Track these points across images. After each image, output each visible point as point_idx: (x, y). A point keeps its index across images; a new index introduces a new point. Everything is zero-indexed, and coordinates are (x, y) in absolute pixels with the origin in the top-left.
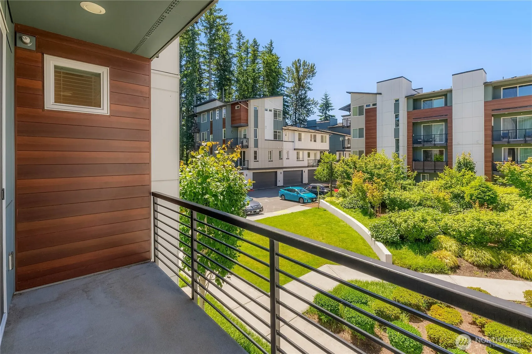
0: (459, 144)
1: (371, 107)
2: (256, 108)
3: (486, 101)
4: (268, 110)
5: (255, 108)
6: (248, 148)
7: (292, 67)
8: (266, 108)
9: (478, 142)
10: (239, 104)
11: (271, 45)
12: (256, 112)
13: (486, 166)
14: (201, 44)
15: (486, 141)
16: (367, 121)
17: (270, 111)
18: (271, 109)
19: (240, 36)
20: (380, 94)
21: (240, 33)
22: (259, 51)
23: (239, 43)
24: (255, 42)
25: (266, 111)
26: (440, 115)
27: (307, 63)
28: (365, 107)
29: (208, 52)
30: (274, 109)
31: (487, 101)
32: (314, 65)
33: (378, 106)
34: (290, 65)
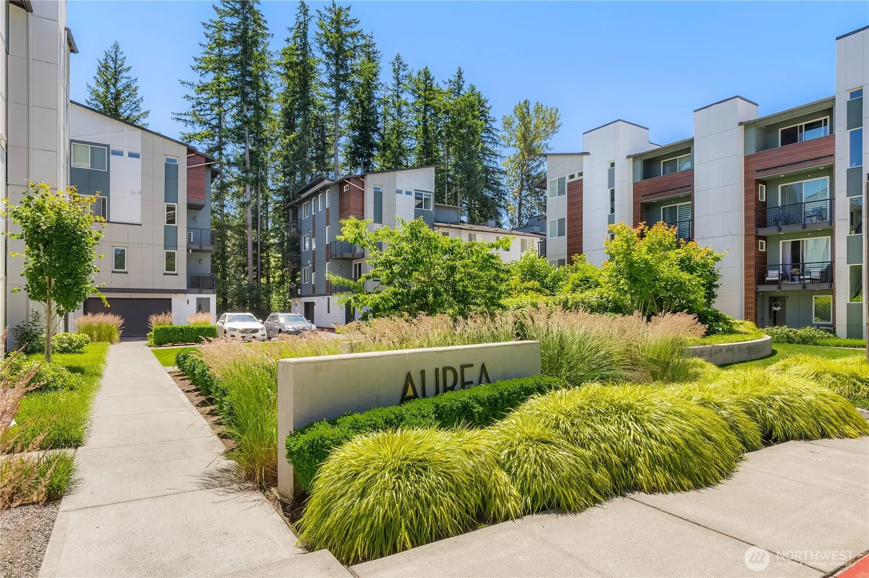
0: (703, 238)
1: (577, 178)
2: (380, 189)
3: (747, 155)
4: (404, 192)
5: (375, 188)
6: (364, 257)
7: (513, 115)
8: (399, 188)
9: (731, 231)
10: (348, 183)
11: (459, 77)
12: (378, 196)
13: (746, 276)
14: (323, 85)
15: (747, 229)
16: (570, 205)
17: (408, 193)
18: (409, 190)
19: (399, 65)
20: (587, 154)
21: (398, 58)
22: (433, 91)
23: (397, 78)
24: (427, 74)
25: (398, 195)
26: (680, 186)
27: (544, 108)
28: (568, 180)
29: (332, 98)
30: (415, 190)
31: (749, 154)
32: (557, 111)
33: (584, 177)
34: (509, 113)
